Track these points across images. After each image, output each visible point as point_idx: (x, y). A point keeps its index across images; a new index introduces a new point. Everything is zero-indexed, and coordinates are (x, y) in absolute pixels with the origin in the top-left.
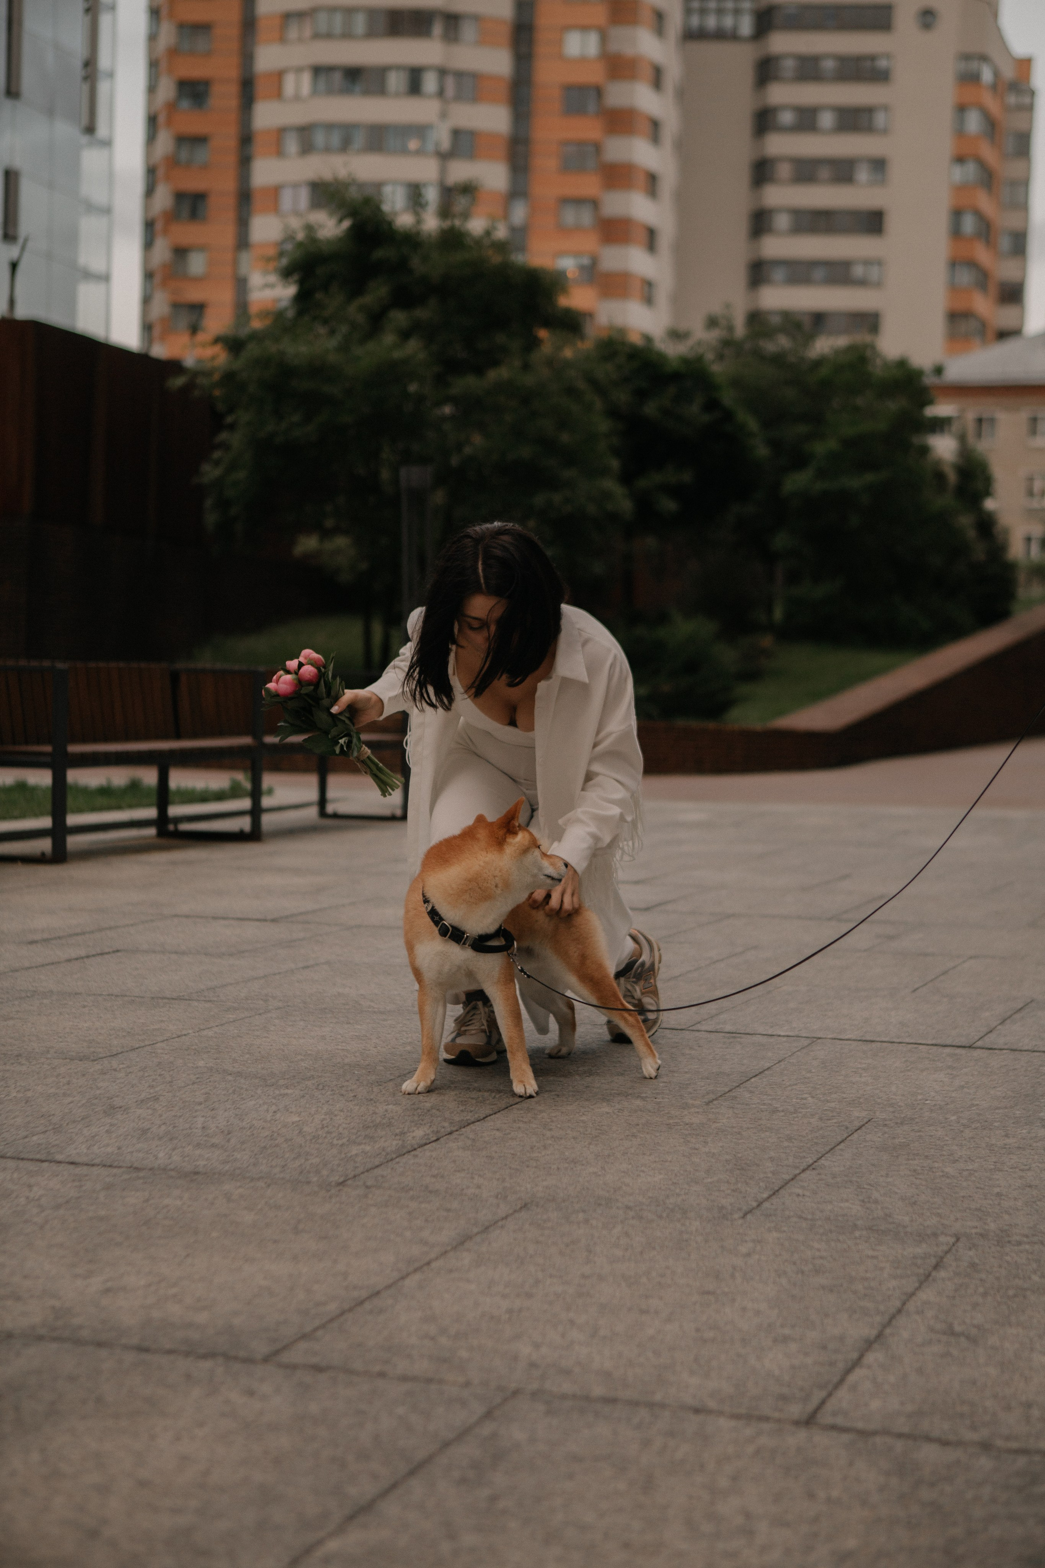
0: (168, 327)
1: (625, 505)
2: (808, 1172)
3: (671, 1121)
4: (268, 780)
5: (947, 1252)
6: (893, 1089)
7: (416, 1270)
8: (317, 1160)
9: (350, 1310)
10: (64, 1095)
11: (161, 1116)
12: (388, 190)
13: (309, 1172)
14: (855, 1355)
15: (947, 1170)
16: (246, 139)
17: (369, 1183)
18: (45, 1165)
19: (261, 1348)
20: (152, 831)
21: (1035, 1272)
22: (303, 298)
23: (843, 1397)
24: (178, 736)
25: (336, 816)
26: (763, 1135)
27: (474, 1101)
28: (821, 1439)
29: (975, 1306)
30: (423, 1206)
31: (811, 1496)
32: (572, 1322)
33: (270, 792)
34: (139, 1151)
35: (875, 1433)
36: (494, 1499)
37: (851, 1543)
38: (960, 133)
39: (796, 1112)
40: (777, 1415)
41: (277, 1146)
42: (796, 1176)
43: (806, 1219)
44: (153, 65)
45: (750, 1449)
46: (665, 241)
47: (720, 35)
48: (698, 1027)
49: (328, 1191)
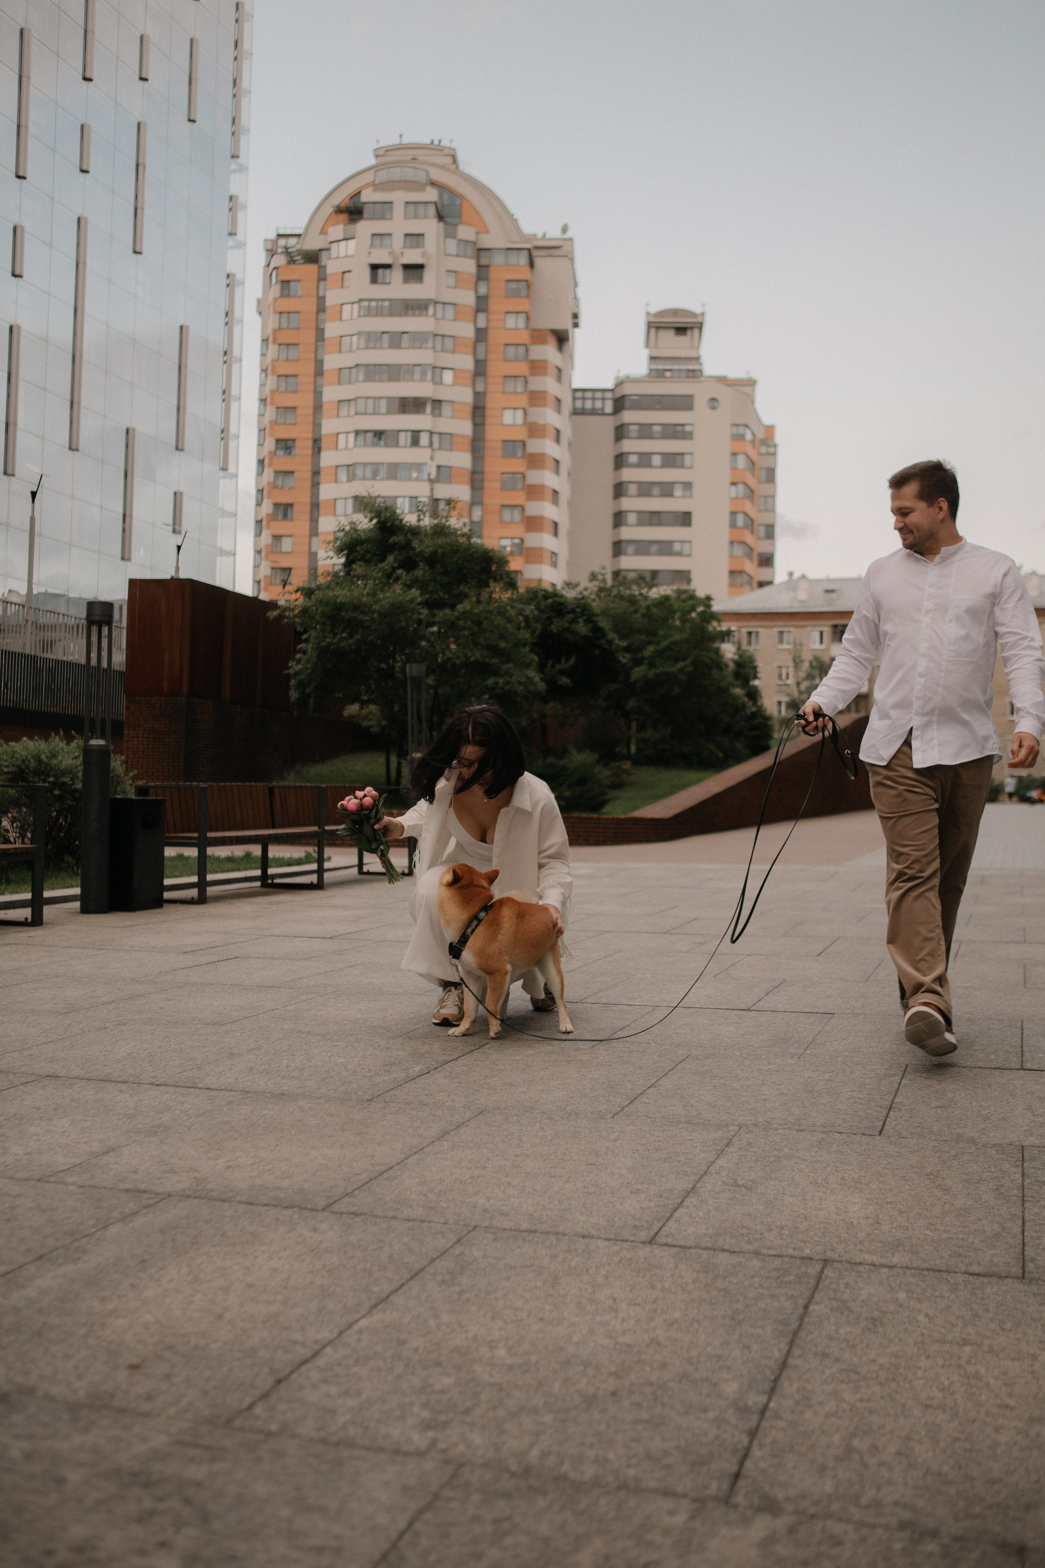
0: (270, 583)
1: (542, 686)
2: (651, 1089)
3: (570, 1059)
4: (328, 851)
5: (734, 1136)
6: (703, 1036)
7: (415, 1153)
8: (356, 1086)
9: (375, 1178)
10: (204, 1046)
11: (261, 1059)
12: (399, 501)
13: (350, 1093)
14: (679, 1200)
15: (734, 1085)
16: (316, 472)
17: (387, 1100)
18: (192, 1089)
19: (321, 1202)
20: (258, 884)
21: (786, 1147)
22: (348, 564)
23: (672, 1225)
24: (274, 827)
25: (368, 873)
26: (625, 1067)
27: (450, 1048)
28: (658, 1252)
29: (750, 1168)
30: (420, 1113)
31: (653, 1287)
32: (509, 1184)
33: (329, 859)
34: (248, 1081)
35: (690, 1247)
36: (461, 1293)
37: (677, 1315)
38: (734, 469)
39: (644, 1051)
40: (633, 1238)
41: (331, 1077)
42: (644, 1091)
43: (650, 1118)
44: (262, 430)
45: (616, 1259)
46: (563, 530)
47: (593, 412)
48: (586, 1000)
49: (362, 1105)
